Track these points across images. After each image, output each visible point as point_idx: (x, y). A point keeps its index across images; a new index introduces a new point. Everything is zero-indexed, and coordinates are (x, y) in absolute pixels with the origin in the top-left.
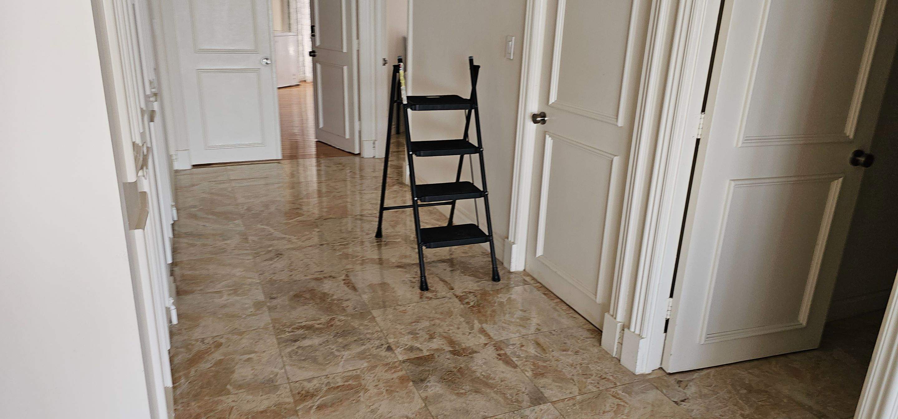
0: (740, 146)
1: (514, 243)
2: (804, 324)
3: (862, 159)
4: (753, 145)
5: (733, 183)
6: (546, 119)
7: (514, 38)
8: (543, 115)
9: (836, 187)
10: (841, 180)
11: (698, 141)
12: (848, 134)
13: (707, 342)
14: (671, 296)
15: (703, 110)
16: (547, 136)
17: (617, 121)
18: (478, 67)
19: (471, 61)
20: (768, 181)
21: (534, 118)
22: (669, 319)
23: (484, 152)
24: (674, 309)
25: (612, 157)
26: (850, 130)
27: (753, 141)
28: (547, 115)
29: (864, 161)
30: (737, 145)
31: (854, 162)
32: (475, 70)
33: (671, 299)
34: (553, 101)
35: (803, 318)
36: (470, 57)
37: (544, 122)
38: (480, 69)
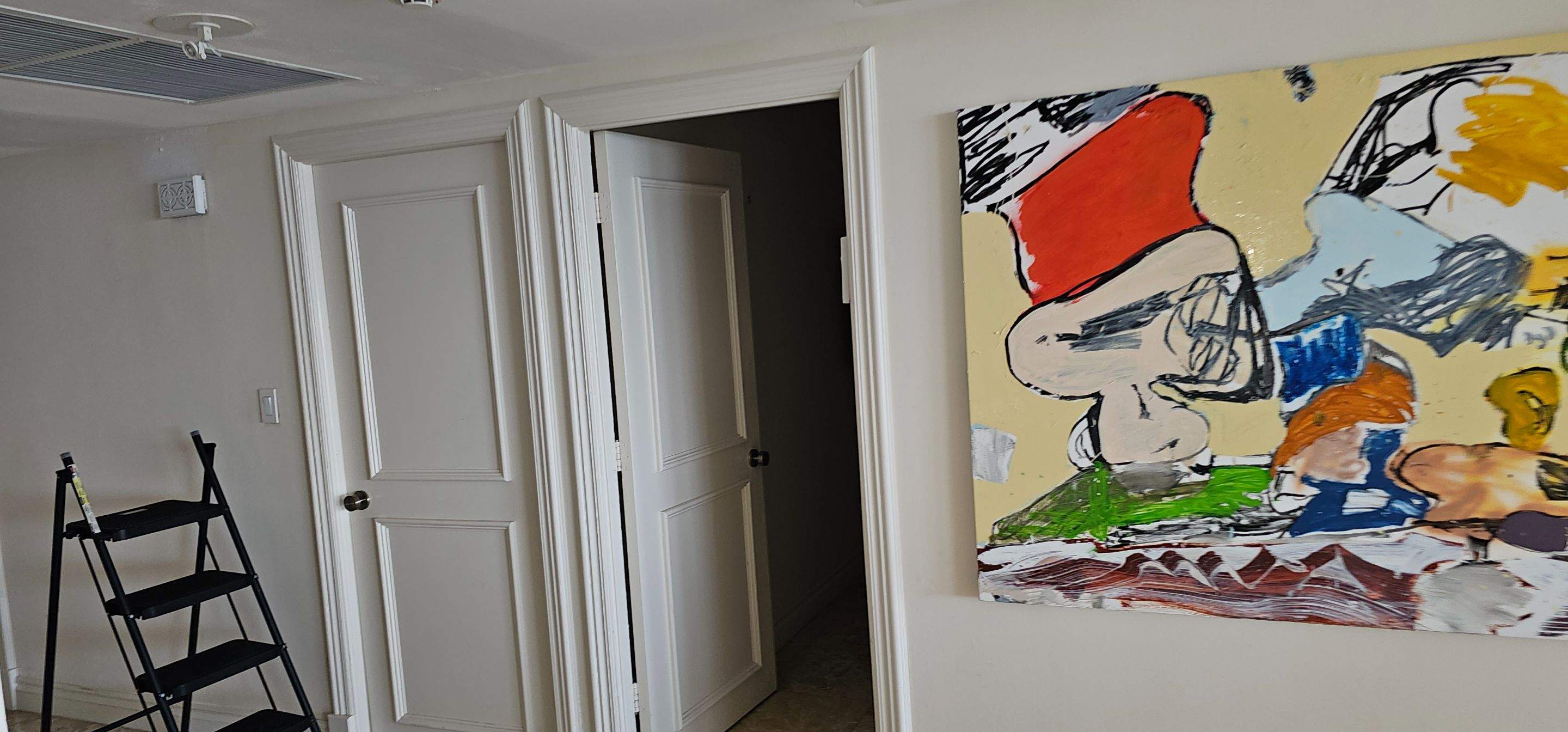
0: (662, 470)
1: (348, 716)
2: (760, 664)
3: (760, 458)
4: (672, 465)
5: (665, 514)
6: (368, 499)
7: (275, 390)
8: (362, 495)
9: (746, 492)
10: (749, 484)
11: (620, 474)
12: (741, 435)
13: (685, 724)
14: (635, 680)
15: (617, 438)
16: (378, 525)
17: (502, 475)
18: (213, 446)
19: (197, 438)
20: (693, 503)
21: (349, 503)
22: (638, 713)
23: (259, 580)
24: (641, 698)
25: (506, 524)
26: (742, 431)
27: (671, 461)
28: (368, 493)
29: (763, 460)
30: (659, 469)
31: (754, 463)
32: (206, 452)
33: (635, 684)
34: (378, 471)
35: (757, 659)
36: (192, 433)
37: (365, 505)
38: (216, 449)
